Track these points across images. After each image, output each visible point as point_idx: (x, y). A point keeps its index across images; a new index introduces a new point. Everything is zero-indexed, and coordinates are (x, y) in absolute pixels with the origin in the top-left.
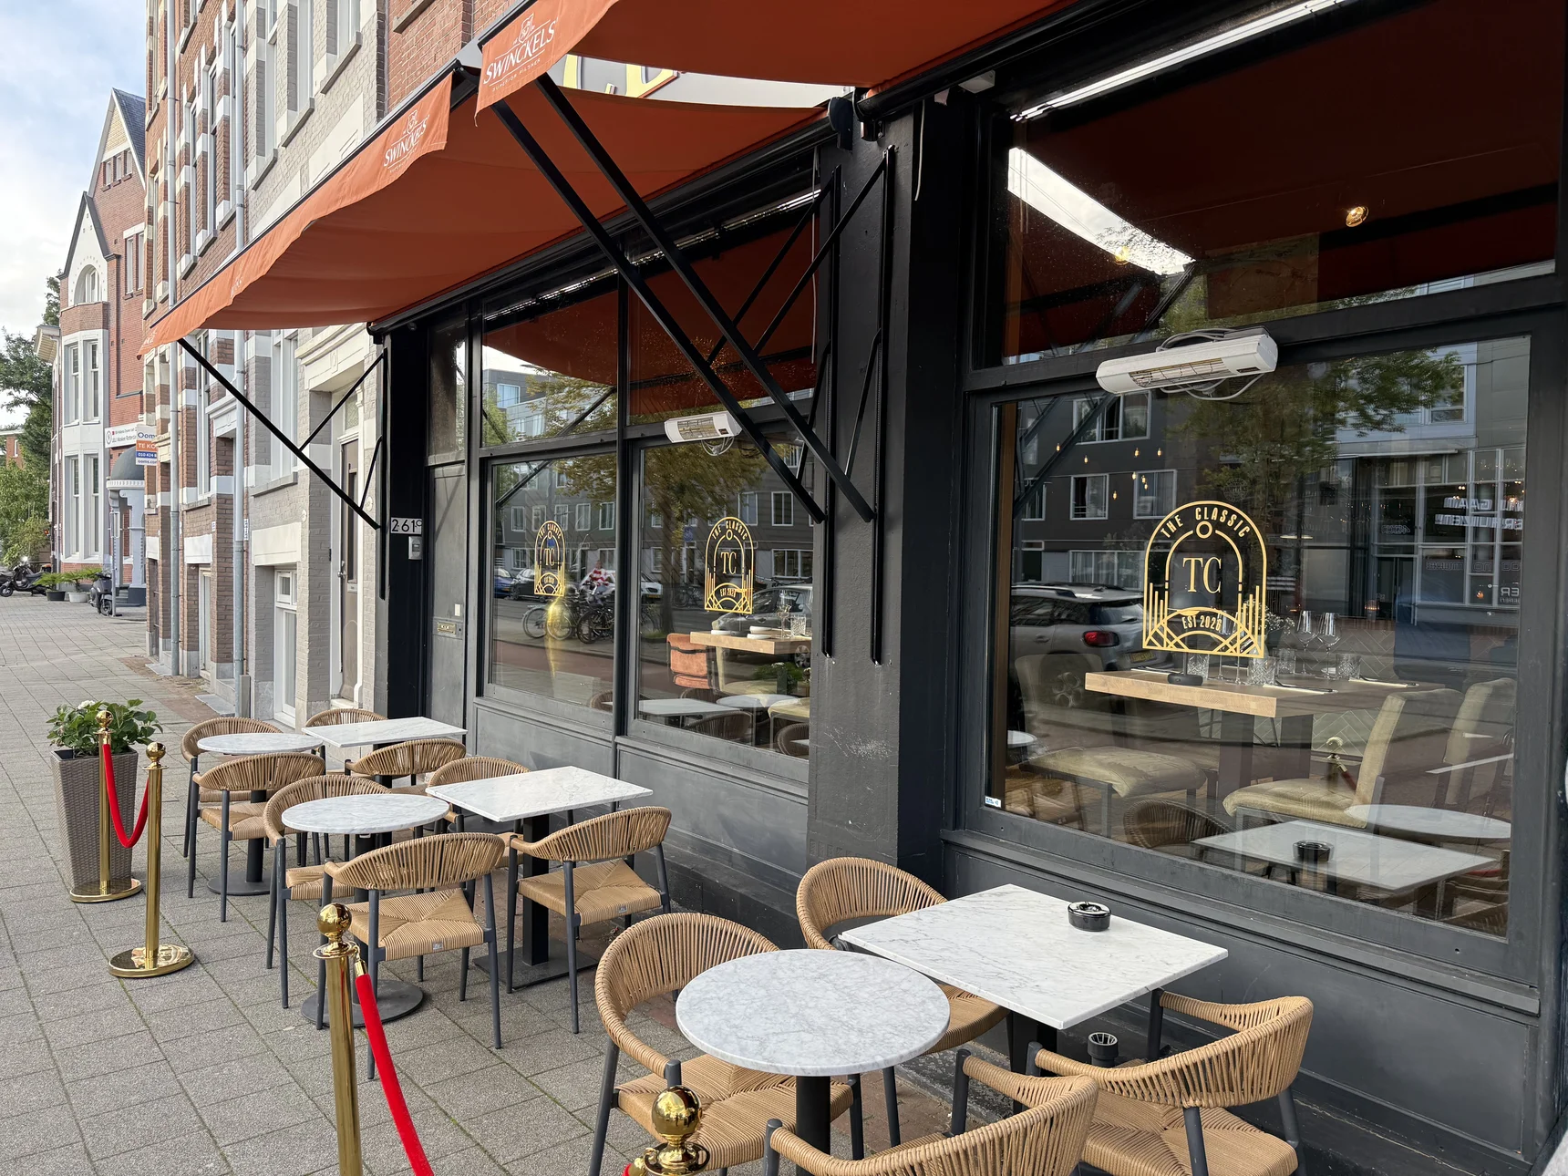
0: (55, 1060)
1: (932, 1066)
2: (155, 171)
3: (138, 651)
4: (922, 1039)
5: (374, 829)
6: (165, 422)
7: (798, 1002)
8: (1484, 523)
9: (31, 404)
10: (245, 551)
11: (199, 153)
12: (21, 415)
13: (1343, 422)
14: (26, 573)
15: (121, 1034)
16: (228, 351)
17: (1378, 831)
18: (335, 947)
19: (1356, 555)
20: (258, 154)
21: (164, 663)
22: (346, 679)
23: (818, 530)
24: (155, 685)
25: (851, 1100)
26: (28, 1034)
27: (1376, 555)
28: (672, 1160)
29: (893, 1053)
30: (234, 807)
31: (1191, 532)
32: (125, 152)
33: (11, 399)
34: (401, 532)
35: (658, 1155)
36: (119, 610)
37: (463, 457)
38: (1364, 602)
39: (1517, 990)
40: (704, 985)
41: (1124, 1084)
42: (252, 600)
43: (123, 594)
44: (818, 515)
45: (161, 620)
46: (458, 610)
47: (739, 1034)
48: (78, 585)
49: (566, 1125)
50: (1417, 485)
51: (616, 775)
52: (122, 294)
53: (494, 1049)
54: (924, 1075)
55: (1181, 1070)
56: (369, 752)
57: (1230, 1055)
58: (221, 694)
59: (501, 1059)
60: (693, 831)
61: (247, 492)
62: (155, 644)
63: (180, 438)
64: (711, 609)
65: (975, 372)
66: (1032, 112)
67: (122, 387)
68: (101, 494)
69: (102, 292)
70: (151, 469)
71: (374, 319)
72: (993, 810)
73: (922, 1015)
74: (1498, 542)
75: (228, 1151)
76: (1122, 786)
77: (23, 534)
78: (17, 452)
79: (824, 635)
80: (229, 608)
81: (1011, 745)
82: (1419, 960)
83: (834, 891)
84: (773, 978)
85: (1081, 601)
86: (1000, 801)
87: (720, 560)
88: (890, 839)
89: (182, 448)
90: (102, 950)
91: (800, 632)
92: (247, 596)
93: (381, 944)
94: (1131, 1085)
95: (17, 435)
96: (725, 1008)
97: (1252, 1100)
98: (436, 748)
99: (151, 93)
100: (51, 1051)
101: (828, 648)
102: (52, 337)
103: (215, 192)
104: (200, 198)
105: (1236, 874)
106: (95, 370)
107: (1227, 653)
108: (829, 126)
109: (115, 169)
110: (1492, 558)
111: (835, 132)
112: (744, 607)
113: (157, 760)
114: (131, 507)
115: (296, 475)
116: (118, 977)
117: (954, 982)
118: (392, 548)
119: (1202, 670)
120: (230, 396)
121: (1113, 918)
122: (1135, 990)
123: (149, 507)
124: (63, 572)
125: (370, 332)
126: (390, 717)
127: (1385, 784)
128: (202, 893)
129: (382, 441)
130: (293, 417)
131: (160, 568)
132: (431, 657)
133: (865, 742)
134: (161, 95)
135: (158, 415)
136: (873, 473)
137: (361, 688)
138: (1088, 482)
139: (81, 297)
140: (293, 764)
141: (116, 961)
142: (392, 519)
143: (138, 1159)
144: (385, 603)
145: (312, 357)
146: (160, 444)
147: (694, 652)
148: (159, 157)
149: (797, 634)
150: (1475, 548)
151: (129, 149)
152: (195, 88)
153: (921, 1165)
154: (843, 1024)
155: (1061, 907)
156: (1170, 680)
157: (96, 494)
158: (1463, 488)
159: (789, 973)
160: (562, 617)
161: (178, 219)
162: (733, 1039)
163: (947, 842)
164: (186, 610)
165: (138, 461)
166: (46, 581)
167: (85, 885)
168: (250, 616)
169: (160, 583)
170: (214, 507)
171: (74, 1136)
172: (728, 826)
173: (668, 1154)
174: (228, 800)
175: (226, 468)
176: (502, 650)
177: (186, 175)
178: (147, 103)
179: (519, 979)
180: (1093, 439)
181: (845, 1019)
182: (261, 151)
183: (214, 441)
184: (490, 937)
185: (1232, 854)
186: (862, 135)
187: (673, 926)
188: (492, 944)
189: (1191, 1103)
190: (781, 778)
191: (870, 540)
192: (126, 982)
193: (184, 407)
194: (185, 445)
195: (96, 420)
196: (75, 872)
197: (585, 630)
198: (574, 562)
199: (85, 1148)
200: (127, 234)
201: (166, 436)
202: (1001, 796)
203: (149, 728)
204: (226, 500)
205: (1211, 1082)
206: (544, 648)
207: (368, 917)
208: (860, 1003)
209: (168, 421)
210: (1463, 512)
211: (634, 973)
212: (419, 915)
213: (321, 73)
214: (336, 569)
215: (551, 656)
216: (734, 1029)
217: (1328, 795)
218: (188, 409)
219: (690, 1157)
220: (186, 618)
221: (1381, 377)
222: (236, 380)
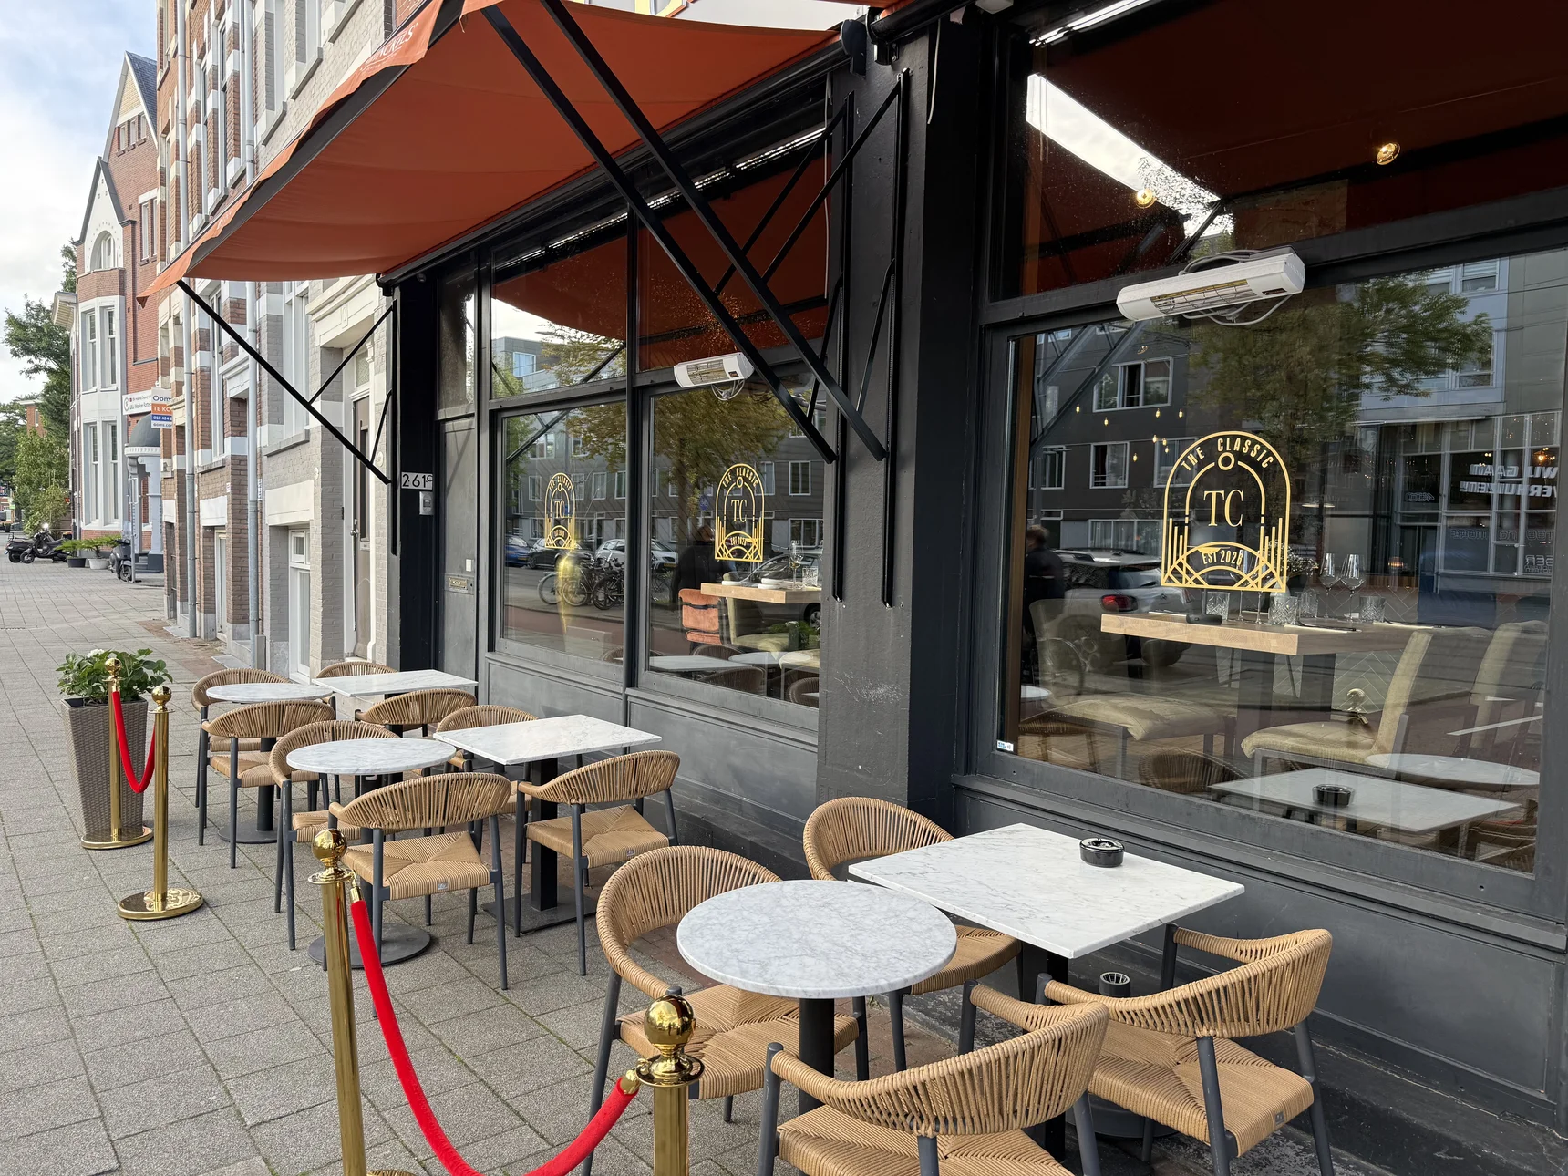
0: (61, 997)
1: (941, 1008)
2: (166, 131)
3: (156, 615)
4: (928, 964)
5: (379, 769)
6: (179, 385)
7: (801, 928)
8: (1510, 490)
9: (50, 371)
10: (258, 512)
11: (209, 110)
12: (42, 380)
13: (1368, 386)
14: (47, 540)
15: (128, 973)
16: (240, 311)
17: (1399, 777)
18: (330, 873)
19: (1378, 523)
20: (267, 108)
21: (181, 627)
22: (360, 636)
23: (830, 470)
24: (172, 647)
25: (856, 1032)
26: (36, 972)
27: (1399, 523)
28: (665, 1070)
29: (897, 977)
30: (242, 755)
31: (1213, 464)
32: (139, 116)
33: (30, 366)
34: (411, 487)
35: (650, 1066)
36: (139, 576)
37: (473, 410)
38: (1387, 559)
39: (1543, 926)
40: (707, 912)
41: (1136, 1014)
42: (267, 560)
43: (143, 561)
44: (828, 455)
45: (178, 583)
46: (469, 565)
47: (740, 958)
48: (98, 551)
49: (570, 1063)
50: (1443, 453)
51: (627, 723)
52: (138, 260)
53: (500, 990)
54: (933, 1017)
55: (1195, 999)
56: (381, 700)
57: (1246, 984)
58: (237, 653)
59: (507, 1000)
60: (703, 781)
61: (261, 452)
62: (173, 607)
63: (195, 400)
64: (721, 558)
65: (992, 304)
66: (1052, 36)
67: (139, 354)
68: (119, 461)
69: (118, 258)
70: (167, 432)
71: (382, 270)
72: (1005, 754)
73: (928, 941)
74: (1524, 509)
75: (231, 1084)
76: (1137, 728)
77: (44, 502)
78: (38, 421)
79: (834, 579)
80: (244, 570)
81: (1025, 699)
82: (1442, 897)
83: (842, 831)
84: (777, 906)
85: (1099, 566)
86: (1012, 745)
87: (730, 507)
88: (902, 783)
89: (197, 410)
90: (111, 894)
91: (812, 583)
92: (262, 557)
93: (386, 883)
94: (1143, 1016)
95: (37, 404)
96: (726, 934)
97: (1268, 1030)
98: (447, 698)
99: (161, 52)
100: (57, 989)
101: (839, 591)
102: (69, 303)
103: (226, 149)
104: (211, 156)
105: (1253, 814)
106: (112, 337)
107: (1248, 588)
108: (843, 51)
109: (129, 134)
110: (1517, 526)
111: (848, 56)
112: (755, 555)
113: (163, 704)
114: (149, 474)
115: (308, 433)
116: (127, 919)
117: (962, 913)
118: (403, 504)
119: (1222, 610)
120: (243, 353)
121: (1126, 855)
122: (1148, 922)
123: (165, 471)
124: (83, 538)
125: (380, 284)
126: (403, 669)
127: (1410, 723)
128: (212, 841)
129: (392, 394)
130: (304, 372)
131: (177, 531)
132: (444, 613)
133: (875, 686)
134: (171, 53)
135: (172, 378)
136: (885, 411)
137: (374, 645)
138: (1109, 451)
139: (97, 263)
140: (302, 711)
141: (127, 903)
142: (403, 474)
143: (140, 1091)
144: (397, 559)
145: (322, 313)
146: (175, 407)
147: (706, 607)
148: (170, 116)
149: (809, 584)
150: (1500, 516)
151: (143, 113)
152: (204, 44)
153: (924, 1084)
154: (847, 948)
155: (1072, 845)
156: (1189, 621)
157: (115, 462)
158: (1490, 455)
159: (793, 901)
160: (573, 571)
161: (189, 179)
162: (734, 961)
163: (958, 787)
164: (202, 573)
165: (154, 424)
166: (67, 548)
167: (96, 831)
168: (264, 577)
169: (177, 546)
170: (228, 469)
171: (78, 1069)
172: (738, 775)
173: (661, 1065)
174: (237, 749)
175: (239, 428)
176: (513, 616)
177: (197, 133)
178: (158, 65)
179: (526, 923)
180: (1114, 405)
181: (849, 944)
182: (270, 106)
183: (228, 402)
184: (496, 878)
185: (1250, 798)
186: (876, 58)
187: (677, 858)
188: (498, 885)
189: (1205, 1032)
190: (790, 726)
191: (882, 479)
192: (134, 924)
193: (198, 369)
194: (199, 407)
195: (114, 387)
196: (87, 819)
197: (601, 597)
198: (590, 533)
199: (89, 1080)
200: (143, 199)
201: (180, 398)
202: (1014, 740)
203: (158, 677)
204: (240, 461)
205: (1226, 1011)
206: (558, 614)
207: (372, 858)
208: (864, 930)
209: (182, 383)
210: (1489, 479)
211: (637, 906)
212: (424, 857)
213: (329, 21)
214: (348, 527)
215: (564, 619)
216: (736, 953)
217: (1349, 735)
218: (202, 371)
219: (684, 1068)
220: (202, 580)
221: (1408, 341)
222: (248, 338)
